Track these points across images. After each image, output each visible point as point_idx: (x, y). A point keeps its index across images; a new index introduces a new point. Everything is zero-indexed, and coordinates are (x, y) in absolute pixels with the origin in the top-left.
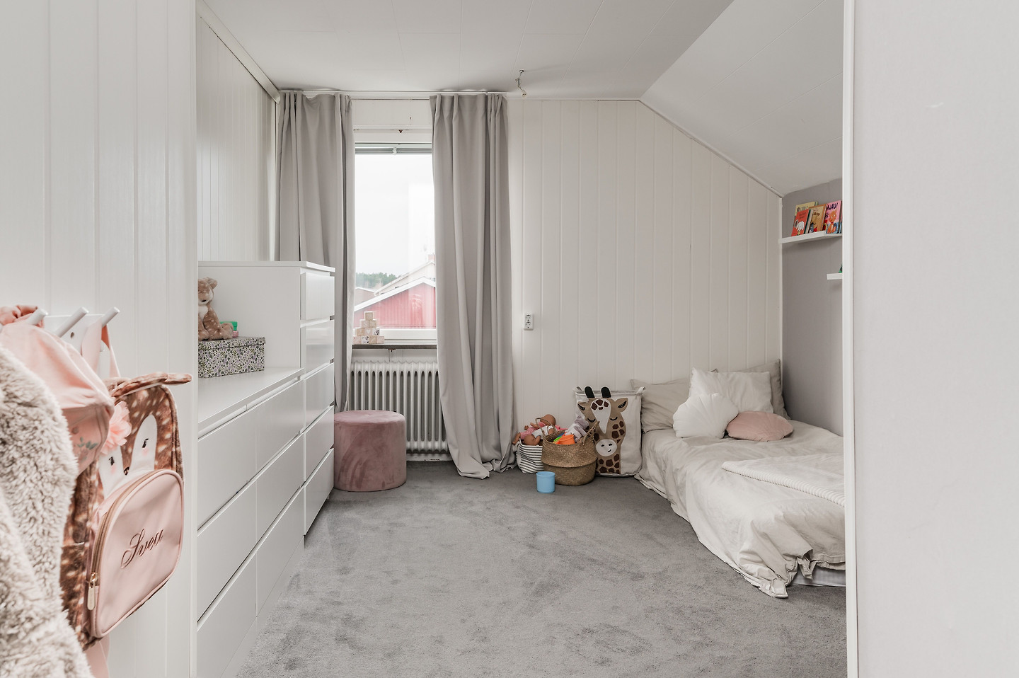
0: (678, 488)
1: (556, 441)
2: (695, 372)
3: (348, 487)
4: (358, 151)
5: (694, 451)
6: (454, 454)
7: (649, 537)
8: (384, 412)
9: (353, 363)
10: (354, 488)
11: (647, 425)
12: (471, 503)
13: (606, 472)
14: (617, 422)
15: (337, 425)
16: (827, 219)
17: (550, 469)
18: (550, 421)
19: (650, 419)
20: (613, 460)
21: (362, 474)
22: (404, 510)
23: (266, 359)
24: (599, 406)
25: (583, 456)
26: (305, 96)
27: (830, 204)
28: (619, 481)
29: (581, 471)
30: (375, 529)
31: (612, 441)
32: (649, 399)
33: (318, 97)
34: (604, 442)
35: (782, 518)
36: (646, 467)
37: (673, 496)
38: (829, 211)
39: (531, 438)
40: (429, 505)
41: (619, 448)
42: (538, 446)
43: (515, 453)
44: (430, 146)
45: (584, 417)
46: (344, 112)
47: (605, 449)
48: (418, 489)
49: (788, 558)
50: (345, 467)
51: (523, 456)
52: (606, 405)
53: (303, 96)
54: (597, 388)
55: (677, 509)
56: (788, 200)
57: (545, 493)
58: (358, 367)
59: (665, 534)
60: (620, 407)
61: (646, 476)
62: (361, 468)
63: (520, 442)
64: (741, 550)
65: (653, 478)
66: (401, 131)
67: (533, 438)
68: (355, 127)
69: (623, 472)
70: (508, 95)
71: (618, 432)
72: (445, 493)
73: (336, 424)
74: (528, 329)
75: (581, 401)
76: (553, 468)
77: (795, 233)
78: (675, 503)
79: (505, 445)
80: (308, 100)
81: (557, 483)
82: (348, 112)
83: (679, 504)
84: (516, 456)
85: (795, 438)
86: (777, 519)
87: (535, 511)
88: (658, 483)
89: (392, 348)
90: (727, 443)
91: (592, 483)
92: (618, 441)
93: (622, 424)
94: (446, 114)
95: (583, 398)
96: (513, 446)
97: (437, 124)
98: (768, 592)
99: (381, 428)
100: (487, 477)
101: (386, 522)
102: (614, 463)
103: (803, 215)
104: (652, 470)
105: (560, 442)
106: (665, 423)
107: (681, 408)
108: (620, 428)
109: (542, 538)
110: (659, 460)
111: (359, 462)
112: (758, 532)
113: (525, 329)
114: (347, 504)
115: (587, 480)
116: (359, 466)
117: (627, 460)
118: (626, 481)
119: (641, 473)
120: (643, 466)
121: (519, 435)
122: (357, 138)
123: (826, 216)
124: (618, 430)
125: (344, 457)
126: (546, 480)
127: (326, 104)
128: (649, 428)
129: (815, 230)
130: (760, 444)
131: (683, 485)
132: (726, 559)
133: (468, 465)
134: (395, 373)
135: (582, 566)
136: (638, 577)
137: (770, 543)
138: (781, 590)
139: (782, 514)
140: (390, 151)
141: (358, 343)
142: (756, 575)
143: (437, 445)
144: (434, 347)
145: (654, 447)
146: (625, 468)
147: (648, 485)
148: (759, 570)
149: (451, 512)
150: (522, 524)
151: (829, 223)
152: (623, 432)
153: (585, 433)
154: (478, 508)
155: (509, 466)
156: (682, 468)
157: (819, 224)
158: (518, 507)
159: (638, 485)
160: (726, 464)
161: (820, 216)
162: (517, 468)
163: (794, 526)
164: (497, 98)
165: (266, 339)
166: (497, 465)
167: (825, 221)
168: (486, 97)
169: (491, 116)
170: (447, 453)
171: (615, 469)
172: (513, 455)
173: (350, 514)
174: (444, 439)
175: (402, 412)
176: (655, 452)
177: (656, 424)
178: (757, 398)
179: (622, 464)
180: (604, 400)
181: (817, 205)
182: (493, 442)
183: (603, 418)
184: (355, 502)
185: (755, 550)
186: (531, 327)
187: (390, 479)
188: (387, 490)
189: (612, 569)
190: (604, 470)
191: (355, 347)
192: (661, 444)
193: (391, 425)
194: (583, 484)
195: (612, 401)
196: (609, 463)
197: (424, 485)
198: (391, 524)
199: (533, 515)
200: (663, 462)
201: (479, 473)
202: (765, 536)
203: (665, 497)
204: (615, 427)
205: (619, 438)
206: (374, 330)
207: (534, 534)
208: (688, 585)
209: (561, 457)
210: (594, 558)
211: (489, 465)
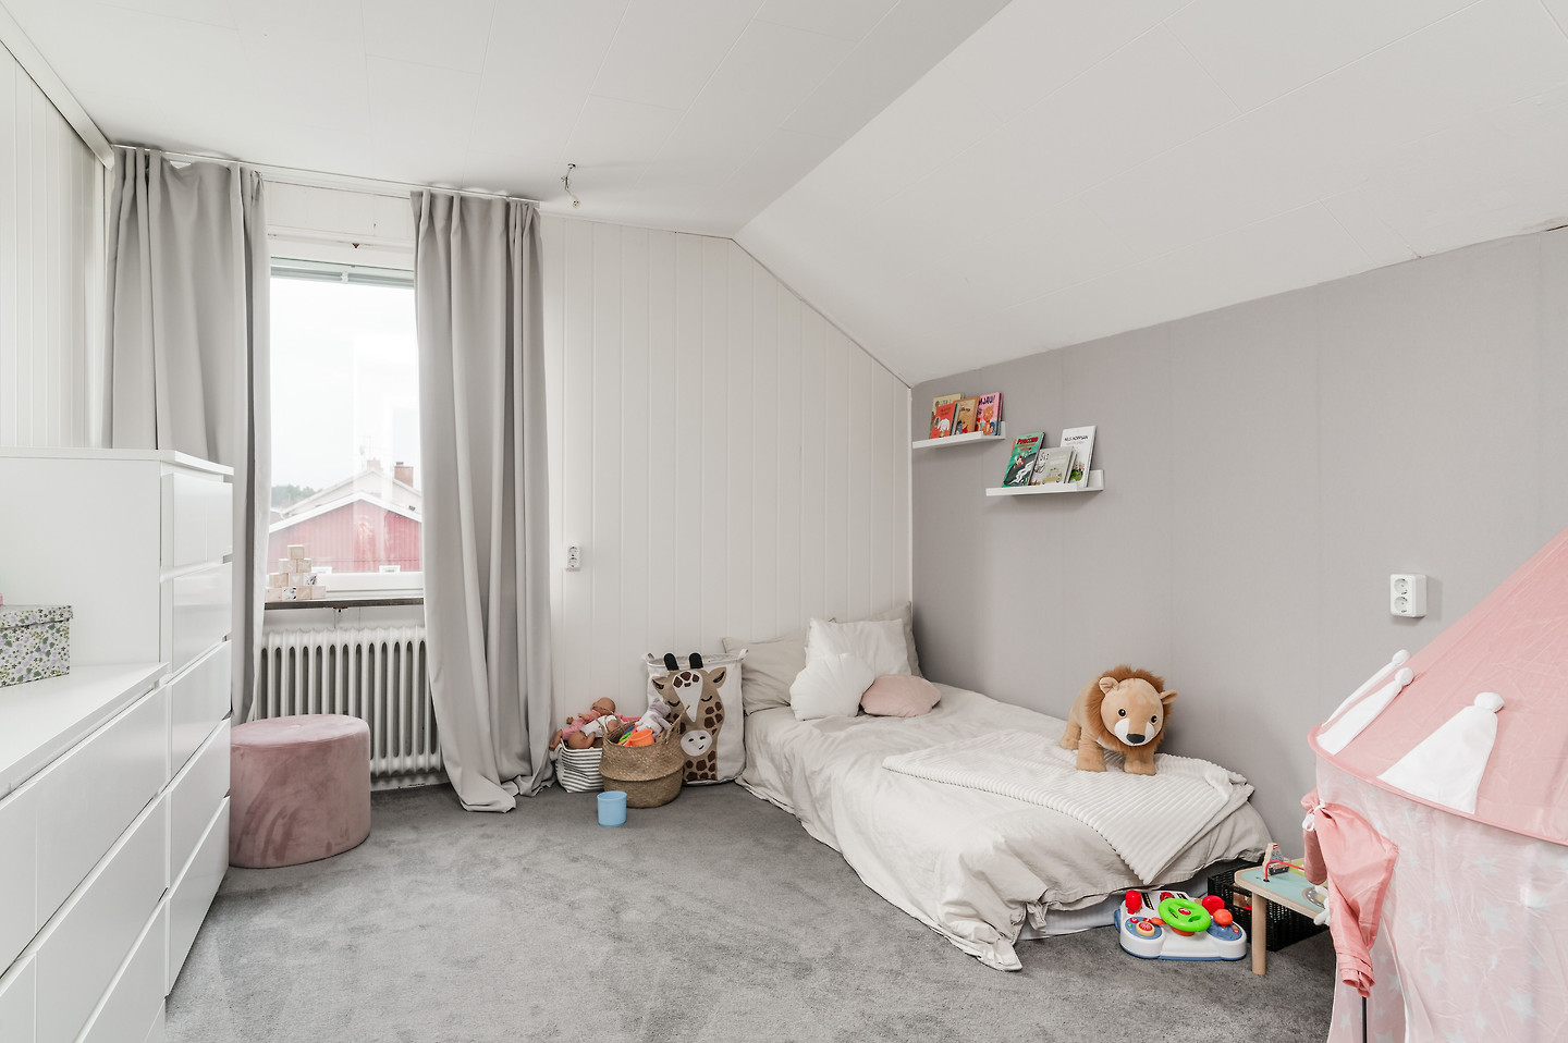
0: (813, 802)
1: (623, 741)
2: (814, 624)
3: (257, 861)
4: (277, 272)
5: (833, 741)
6: (454, 774)
7: (791, 887)
8: (326, 718)
9: (266, 635)
10: (271, 861)
11: (750, 704)
12: (495, 863)
13: (696, 779)
14: (712, 704)
15: (238, 751)
16: (979, 416)
17: (615, 785)
18: (607, 707)
19: (755, 694)
20: (707, 761)
21: (288, 835)
22: (374, 896)
23: (71, 651)
24: (684, 682)
25: (666, 761)
26: (168, 161)
27: (984, 397)
28: (715, 791)
29: (663, 784)
30: (318, 947)
31: (705, 732)
32: (752, 665)
33: (195, 166)
34: (694, 734)
35: (1003, 847)
36: (754, 766)
37: (805, 810)
38: (983, 407)
39: (581, 736)
40: (419, 878)
41: (714, 743)
42: (592, 749)
43: (554, 763)
44: (411, 276)
45: (662, 699)
46: (248, 199)
47: (695, 745)
48: (394, 846)
49: (1013, 906)
50: (253, 825)
51: (568, 767)
52: (696, 679)
53: (163, 160)
54: (682, 656)
55: (814, 830)
56: (920, 391)
57: (613, 827)
58: (275, 641)
59: (811, 878)
60: (715, 681)
61: (755, 780)
62: (284, 825)
63: (562, 745)
64: (944, 901)
65: (767, 782)
66: (356, 246)
67: (582, 737)
68: (269, 229)
69: (720, 776)
70: (544, 207)
71: (713, 718)
72: (443, 846)
73: (234, 749)
74: (572, 569)
75: (657, 675)
76: (621, 784)
77: (935, 434)
78: (808, 821)
79: (539, 753)
80: (172, 169)
81: (629, 806)
82: (257, 200)
83: (817, 823)
84: (554, 767)
85: (946, 708)
86: (997, 848)
87: (605, 864)
88: (775, 789)
89: (340, 605)
90: (867, 724)
91: (679, 800)
92: (714, 731)
93: (719, 706)
94: (440, 223)
95: (661, 671)
96: (551, 753)
97: (423, 240)
98: (993, 964)
99: (324, 748)
100: (513, 809)
101: (340, 927)
102: (708, 764)
103: (946, 411)
104: (764, 770)
105: (631, 743)
106: (776, 699)
107: (801, 677)
108: (716, 712)
109: (630, 916)
110: (776, 757)
111: (280, 815)
112: (970, 870)
113: (568, 570)
114: (258, 897)
115: (672, 796)
116: (280, 822)
117: (726, 758)
118: (727, 789)
119: (746, 775)
120: (747, 763)
121: (560, 734)
122: (272, 249)
123: (979, 413)
124: (713, 715)
125: (250, 808)
126: (612, 805)
127: (212, 183)
128: (753, 708)
129: (965, 431)
130: (908, 721)
131: (826, 795)
132: (915, 913)
133: (478, 791)
134: (346, 649)
135: (711, 964)
136: (803, 970)
137: (987, 885)
138: (1011, 959)
139: (1003, 840)
140: (337, 276)
141: (276, 600)
142: (972, 938)
143: (423, 760)
144: (419, 602)
145: (766, 736)
146: (724, 770)
147: (759, 793)
148: (976, 929)
149: (461, 886)
150: (590, 893)
151: (983, 422)
152: (720, 718)
153: (668, 726)
154: (508, 871)
155: (544, 784)
156: (821, 770)
157: (969, 423)
158: (575, 860)
159: (744, 794)
160: (889, 761)
161: (971, 412)
162: (557, 784)
163: (1019, 855)
164: (525, 208)
165: (73, 609)
166: (526, 785)
167: (978, 420)
168: (508, 206)
169: (516, 234)
170: (440, 772)
171: (710, 774)
172: (551, 767)
173: (266, 920)
174: (433, 750)
175: (359, 715)
176: (769, 744)
177: (762, 701)
178: (894, 656)
179: (720, 764)
180: (693, 672)
181: (964, 398)
182: (518, 748)
183: (691, 698)
184: (275, 890)
185: (967, 899)
186: (577, 565)
187: (342, 837)
188: (336, 855)
189: (758, 960)
190: (693, 776)
191: (269, 606)
192: (776, 731)
193: (343, 742)
194: (666, 803)
195: (704, 673)
196: (701, 765)
197: (403, 836)
198: (352, 930)
199: (604, 872)
200: (784, 760)
201: (498, 802)
202: (981, 876)
203: (790, 811)
204: (709, 711)
205: (716, 726)
206: (307, 576)
207: (615, 911)
208: (881, 971)
209: (633, 766)
210: (724, 942)
211: (512, 785)
